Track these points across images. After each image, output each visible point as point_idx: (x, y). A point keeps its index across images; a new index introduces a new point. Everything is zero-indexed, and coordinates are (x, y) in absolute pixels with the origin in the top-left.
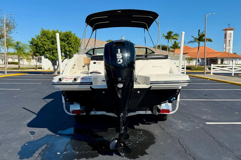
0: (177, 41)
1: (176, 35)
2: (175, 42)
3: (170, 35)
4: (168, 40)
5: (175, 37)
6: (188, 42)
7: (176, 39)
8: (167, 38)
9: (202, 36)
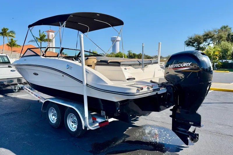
0: (14, 39)
1: (12, 32)
2: (12, 40)
3: (5, 32)
4: (4, 37)
5: (11, 34)
6: (29, 41)
7: (13, 37)
8: (3, 35)
9: (43, 36)
